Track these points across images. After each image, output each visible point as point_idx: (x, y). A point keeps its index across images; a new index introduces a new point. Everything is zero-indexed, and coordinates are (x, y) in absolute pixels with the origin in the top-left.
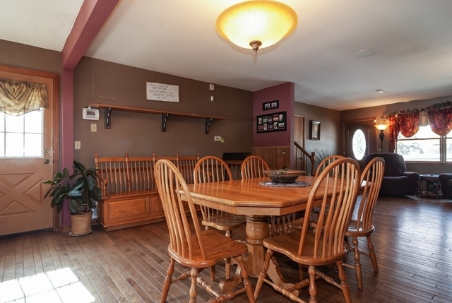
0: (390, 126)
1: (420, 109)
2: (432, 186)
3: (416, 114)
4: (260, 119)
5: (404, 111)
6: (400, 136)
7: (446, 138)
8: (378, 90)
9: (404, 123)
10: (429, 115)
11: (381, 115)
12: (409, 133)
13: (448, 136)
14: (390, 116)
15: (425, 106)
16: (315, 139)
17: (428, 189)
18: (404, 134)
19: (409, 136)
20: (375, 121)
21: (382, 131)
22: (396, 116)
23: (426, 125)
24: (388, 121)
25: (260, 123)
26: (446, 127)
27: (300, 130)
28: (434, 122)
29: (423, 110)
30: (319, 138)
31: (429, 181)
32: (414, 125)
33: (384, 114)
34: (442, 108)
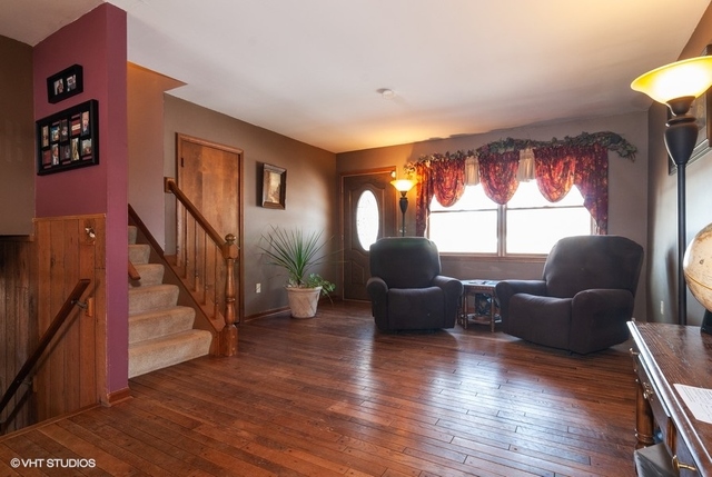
0: (418, 185)
1: (466, 154)
2: (484, 304)
3: (458, 162)
4: (45, 131)
5: (441, 156)
6: (435, 204)
7: (506, 209)
8: (382, 91)
9: (440, 180)
10: (480, 163)
11: (404, 162)
12: (448, 199)
13: (510, 204)
14: (418, 165)
15: (474, 147)
16: (270, 205)
17: (477, 309)
18: (441, 200)
19: (448, 205)
20: (394, 175)
21: (404, 193)
22: (428, 164)
23: (476, 183)
24: (414, 174)
25: (46, 143)
26: (507, 187)
27: (227, 182)
28: (488, 178)
29: (470, 154)
30: (282, 204)
31: (480, 294)
32: (456, 184)
33: (408, 161)
34: (502, 151)
